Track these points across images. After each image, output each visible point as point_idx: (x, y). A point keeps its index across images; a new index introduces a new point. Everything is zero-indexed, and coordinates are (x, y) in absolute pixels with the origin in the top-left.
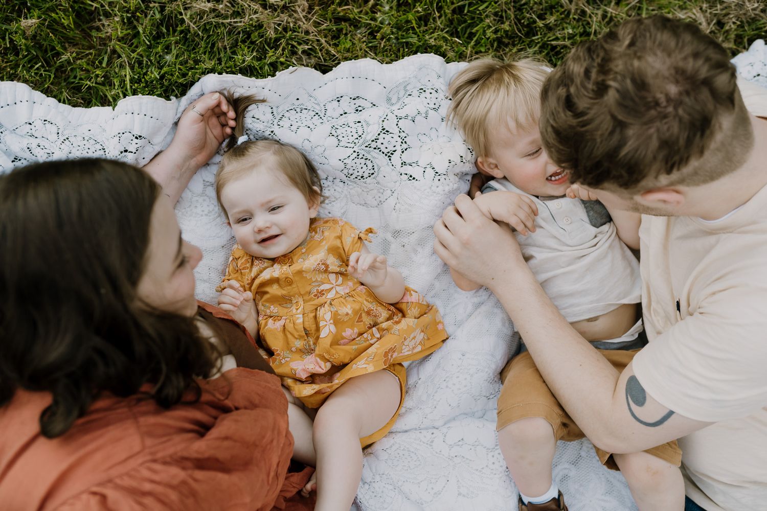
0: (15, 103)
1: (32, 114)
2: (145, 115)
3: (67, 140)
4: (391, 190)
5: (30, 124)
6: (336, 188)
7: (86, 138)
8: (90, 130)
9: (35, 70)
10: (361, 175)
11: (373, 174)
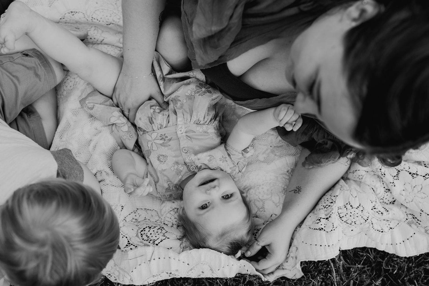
0: (403, 241)
1: (391, 235)
2: (321, 246)
3: (366, 219)
4: (126, 221)
5: (391, 228)
6: (170, 220)
7: (353, 223)
8: (352, 230)
9: (396, 269)
10: (151, 229)
11: (142, 231)
